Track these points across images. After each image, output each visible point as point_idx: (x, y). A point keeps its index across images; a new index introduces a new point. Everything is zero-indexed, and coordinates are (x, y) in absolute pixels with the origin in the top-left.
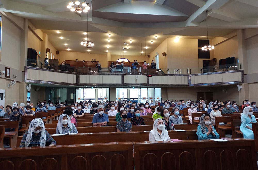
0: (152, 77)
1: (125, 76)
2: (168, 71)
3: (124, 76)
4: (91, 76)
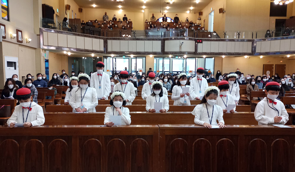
0: (202, 42)
1: (166, 42)
2: (225, 34)
3: (164, 42)
4: (121, 41)
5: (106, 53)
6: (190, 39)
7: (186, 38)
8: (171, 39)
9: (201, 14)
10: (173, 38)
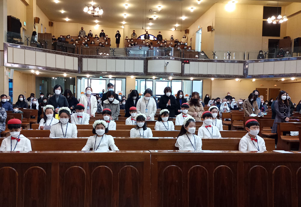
0: (189, 63)
1: (149, 62)
2: (214, 54)
3: (147, 62)
4: (98, 60)
5: (80, 72)
6: (176, 59)
7: (171, 58)
8: (155, 59)
9: (187, 31)
10: (157, 58)
